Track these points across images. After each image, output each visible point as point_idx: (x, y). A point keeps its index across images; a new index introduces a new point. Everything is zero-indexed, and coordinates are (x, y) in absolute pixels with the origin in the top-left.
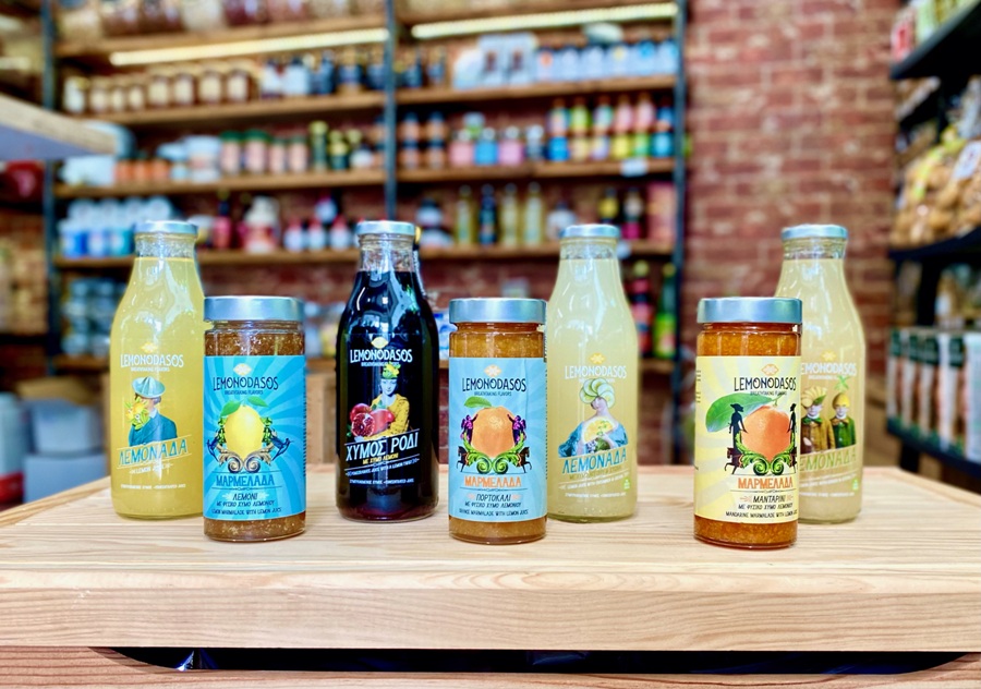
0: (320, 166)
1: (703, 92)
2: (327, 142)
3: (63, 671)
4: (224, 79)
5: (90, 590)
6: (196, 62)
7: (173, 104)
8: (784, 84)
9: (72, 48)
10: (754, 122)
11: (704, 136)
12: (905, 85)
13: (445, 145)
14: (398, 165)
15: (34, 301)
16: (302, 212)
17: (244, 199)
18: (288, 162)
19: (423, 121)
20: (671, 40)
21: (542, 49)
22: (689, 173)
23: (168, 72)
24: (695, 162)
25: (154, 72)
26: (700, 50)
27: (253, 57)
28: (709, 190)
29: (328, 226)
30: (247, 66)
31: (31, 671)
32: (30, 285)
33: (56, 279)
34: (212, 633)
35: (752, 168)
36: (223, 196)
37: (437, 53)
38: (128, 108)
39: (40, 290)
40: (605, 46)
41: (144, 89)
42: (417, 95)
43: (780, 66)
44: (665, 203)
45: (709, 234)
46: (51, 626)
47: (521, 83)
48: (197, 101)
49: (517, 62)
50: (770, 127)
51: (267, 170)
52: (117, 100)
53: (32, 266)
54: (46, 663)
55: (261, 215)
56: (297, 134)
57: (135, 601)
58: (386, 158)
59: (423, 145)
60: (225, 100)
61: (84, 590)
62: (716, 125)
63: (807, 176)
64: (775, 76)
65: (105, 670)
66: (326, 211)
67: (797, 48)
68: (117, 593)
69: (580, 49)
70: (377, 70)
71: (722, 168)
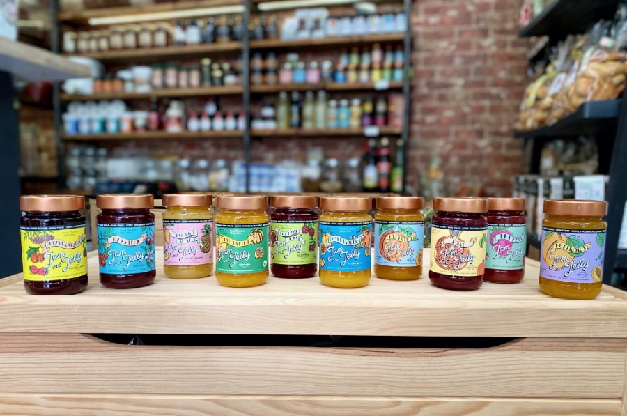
0: (207, 83)
1: (421, 42)
2: (211, 70)
3: (68, 345)
4: (153, 33)
5: (80, 305)
6: (137, 23)
7: (125, 48)
8: (466, 37)
9: (67, 15)
10: (449, 60)
11: (421, 67)
12: (533, 39)
13: (277, 71)
14: (251, 83)
15: (51, 158)
16: (198, 109)
17: (165, 101)
18: (189, 81)
19: (264, 58)
20: (403, 12)
21: (331, 17)
22: (412, 88)
23: (121, 29)
24: (415, 82)
25: (114, 29)
26: (419, 18)
27: (169, 21)
28: (423, 98)
29: (212, 117)
30: (166, 26)
31: (51, 345)
32: (48, 149)
33: (62, 146)
34: (141, 327)
35: (447, 86)
36: (154, 100)
37: (272, 19)
38: (99, 50)
39: (54, 152)
40: (366, 15)
41: (108, 38)
42: (261, 43)
43: (464, 28)
44: (398, 105)
45: (423, 123)
46: (61, 323)
47: (319, 36)
48: (138, 46)
49: (317, 25)
50: (458, 62)
51: (178, 86)
52: (93, 45)
53: (49, 139)
54: (59, 341)
55: (174, 111)
56: (195, 65)
57: (102, 311)
58: (244, 78)
59: (264, 72)
60: (153, 46)
61: (76, 305)
62: (428, 61)
63: (477, 90)
64: (461, 33)
65: (88, 345)
66: (211, 108)
67: (474, 17)
68: (93, 307)
69: (352, 17)
70: (238, 29)
71: (431, 85)
